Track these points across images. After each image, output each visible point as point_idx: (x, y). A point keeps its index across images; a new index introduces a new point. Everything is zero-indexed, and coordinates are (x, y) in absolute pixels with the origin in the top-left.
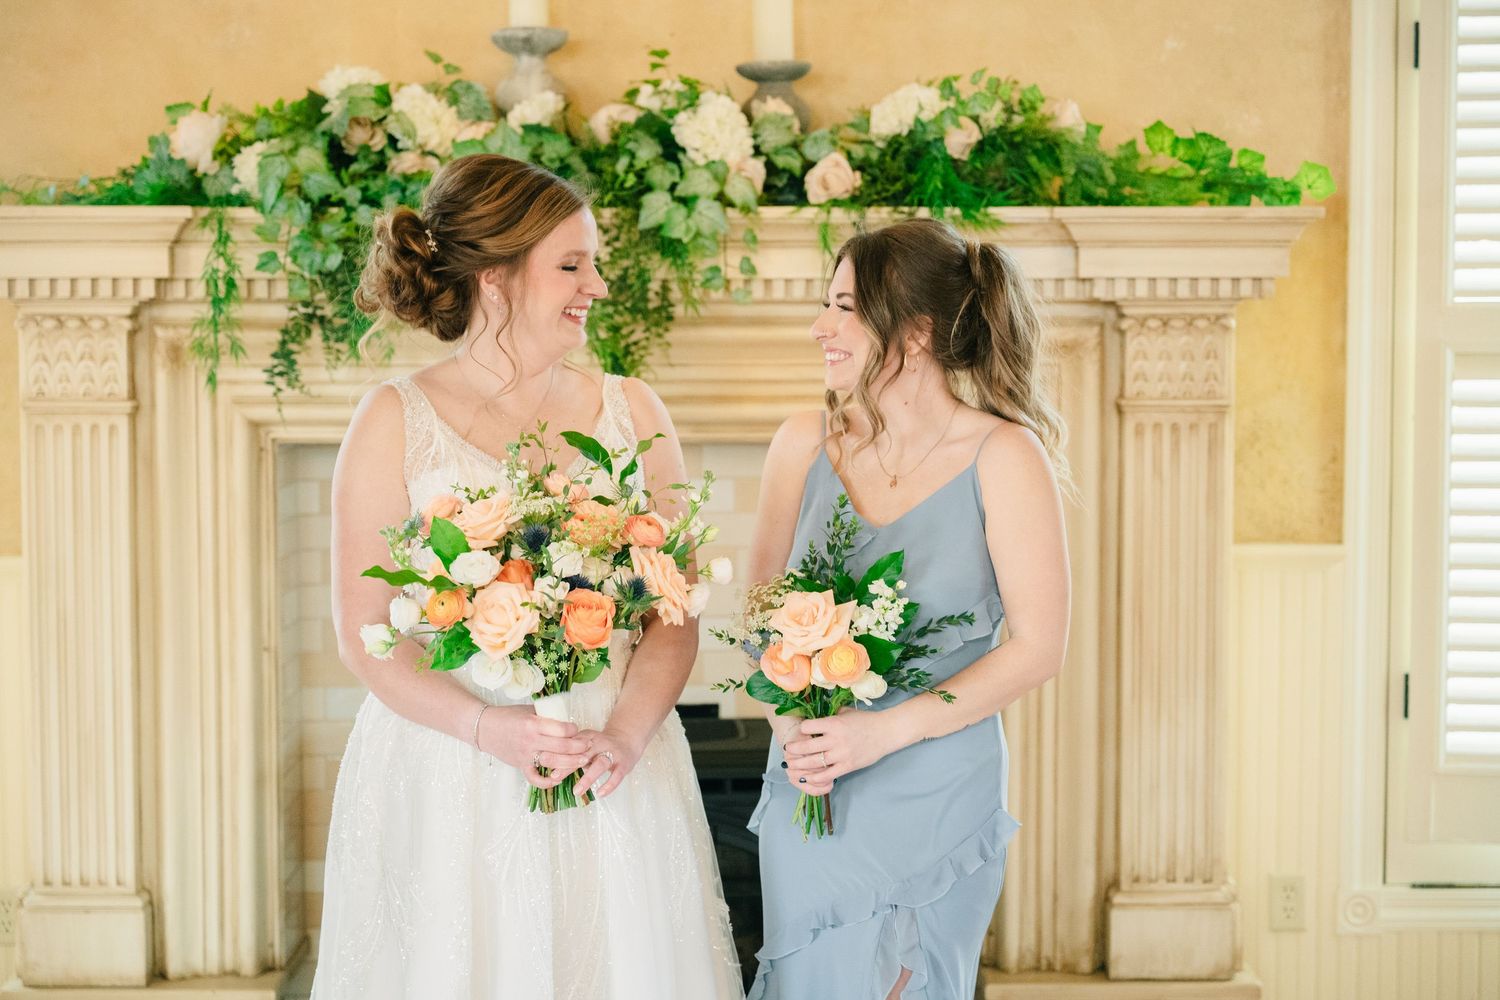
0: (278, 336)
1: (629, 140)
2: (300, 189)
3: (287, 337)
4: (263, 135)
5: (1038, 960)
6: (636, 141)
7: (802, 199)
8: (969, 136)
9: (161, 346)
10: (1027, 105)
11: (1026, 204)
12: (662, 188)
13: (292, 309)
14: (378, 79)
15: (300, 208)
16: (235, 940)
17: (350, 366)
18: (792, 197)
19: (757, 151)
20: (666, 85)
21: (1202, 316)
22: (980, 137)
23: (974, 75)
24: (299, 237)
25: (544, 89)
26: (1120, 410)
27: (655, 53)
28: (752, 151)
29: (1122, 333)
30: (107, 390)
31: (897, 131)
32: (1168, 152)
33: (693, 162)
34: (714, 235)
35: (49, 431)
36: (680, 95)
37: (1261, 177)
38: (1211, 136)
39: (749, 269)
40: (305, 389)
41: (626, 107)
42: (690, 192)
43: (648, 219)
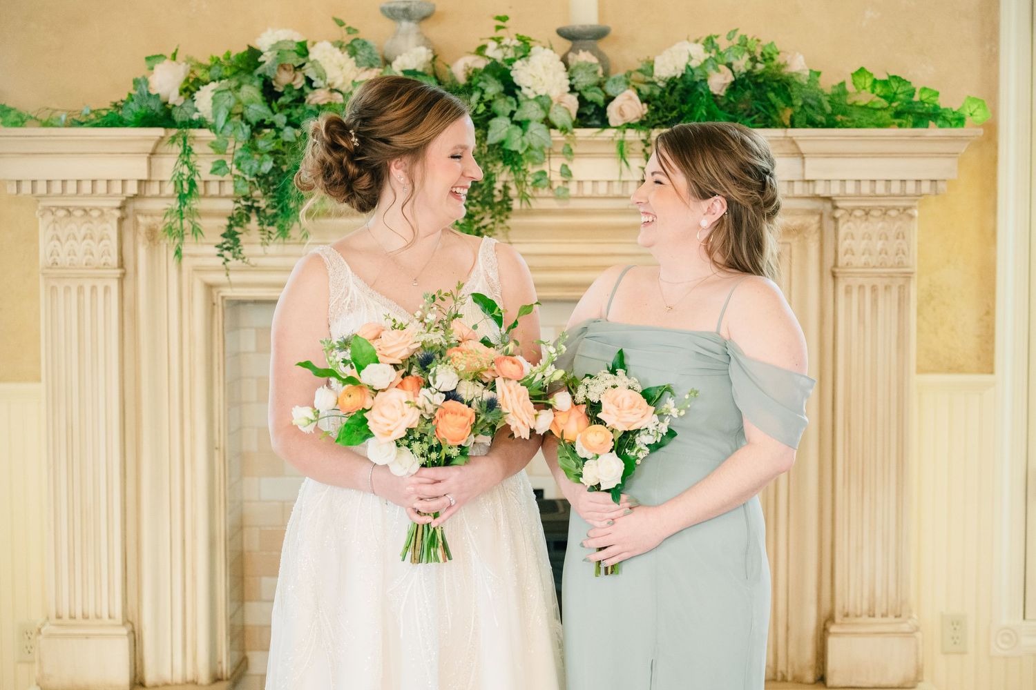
0: (227, 222)
1: (480, 80)
2: (242, 116)
3: (232, 222)
4: (216, 78)
5: (775, 674)
6: (485, 81)
7: (605, 123)
8: (725, 79)
9: (142, 229)
10: (767, 56)
11: (767, 126)
12: (504, 115)
13: (236, 202)
14: (298, 38)
15: (243, 129)
16: (195, 659)
17: (279, 243)
18: (597, 122)
19: (572, 89)
20: (506, 41)
21: (894, 208)
22: (733, 79)
23: (729, 33)
24: (241, 149)
25: (418, 46)
26: (834, 276)
27: (499, 18)
28: (568, 89)
29: (836, 220)
30: (103, 261)
31: (674, 74)
32: (869, 90)
33: (526, 96)
34: (541, 148)
35: (61, 290)
36: (516, 48)
37: (936, 107)
38: (900, 78)
39: (566, 173)
40: (246, 260)
41: (477, 57)
42: (524, 117)
43: (494, 137)
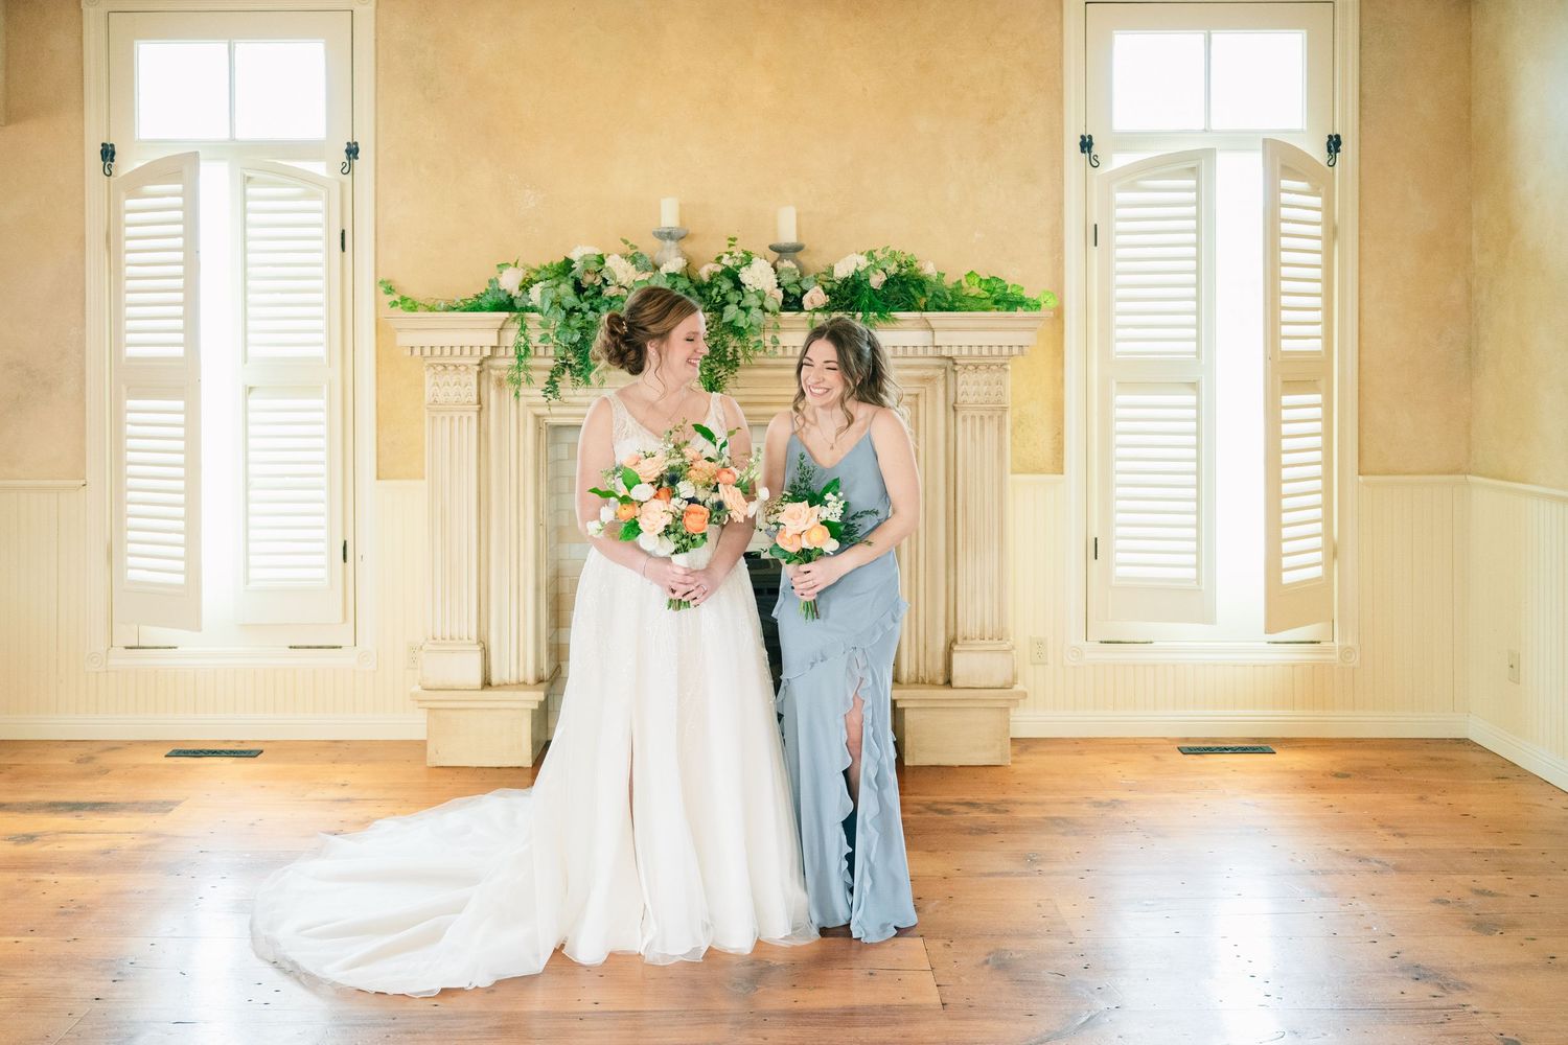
0: (549, 374)
1: (718, 280)
2: (560, 304)
3: (553, 374)
4: (543, 279)
5: (917, 678)
6: (721, 281)
7: (801, 308)
8: (881, 278)
9: (493, 378)
10: (909, 263)
11: (909, 310)
12: (734, 303)
13: (556, 361)
14: (598, 252)
15: (560, 313)
16: (525, 668)
17: (585, 388)
18: (796, 307)
19: (779, 285)
20: (736, 254)
21: (994, 364)
22: (886, 279)
23: (884, 249)
24: (559, 327)
25: (677, 257)
26: (955, 410)
27: (731, 239)
28: (777, 286)
29: (956, 372)
30: (467, 400)
31: (847, 276)
32: (977, 286)
33: (748, 290)
34: (759, 325)
35: (439, 420)
36: (742, 259)
37: (1022, 298)
38: (998, 278)
39: (776, 342)
40: (562, 399)
41: (716, 264)
42: (747, 304)
43: (727, 318)
